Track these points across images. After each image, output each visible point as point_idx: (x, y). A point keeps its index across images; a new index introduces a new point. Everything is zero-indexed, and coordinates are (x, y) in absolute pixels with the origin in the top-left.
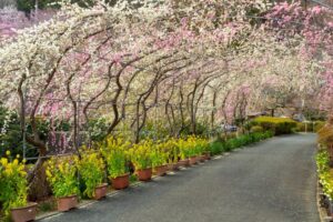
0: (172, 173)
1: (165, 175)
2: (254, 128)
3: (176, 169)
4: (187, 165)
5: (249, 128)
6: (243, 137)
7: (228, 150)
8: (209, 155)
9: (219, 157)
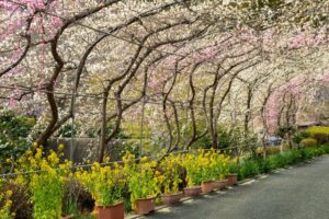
0: (166, 210)
1: (152, 213)
2: (305, 140)
3: (175, 203)
4: (197, 195)
5: (298, 140)
6: (290, 153)
7: (266, 171)
8: (235, 179)
9: (249, 182)
